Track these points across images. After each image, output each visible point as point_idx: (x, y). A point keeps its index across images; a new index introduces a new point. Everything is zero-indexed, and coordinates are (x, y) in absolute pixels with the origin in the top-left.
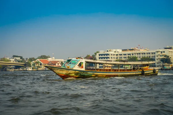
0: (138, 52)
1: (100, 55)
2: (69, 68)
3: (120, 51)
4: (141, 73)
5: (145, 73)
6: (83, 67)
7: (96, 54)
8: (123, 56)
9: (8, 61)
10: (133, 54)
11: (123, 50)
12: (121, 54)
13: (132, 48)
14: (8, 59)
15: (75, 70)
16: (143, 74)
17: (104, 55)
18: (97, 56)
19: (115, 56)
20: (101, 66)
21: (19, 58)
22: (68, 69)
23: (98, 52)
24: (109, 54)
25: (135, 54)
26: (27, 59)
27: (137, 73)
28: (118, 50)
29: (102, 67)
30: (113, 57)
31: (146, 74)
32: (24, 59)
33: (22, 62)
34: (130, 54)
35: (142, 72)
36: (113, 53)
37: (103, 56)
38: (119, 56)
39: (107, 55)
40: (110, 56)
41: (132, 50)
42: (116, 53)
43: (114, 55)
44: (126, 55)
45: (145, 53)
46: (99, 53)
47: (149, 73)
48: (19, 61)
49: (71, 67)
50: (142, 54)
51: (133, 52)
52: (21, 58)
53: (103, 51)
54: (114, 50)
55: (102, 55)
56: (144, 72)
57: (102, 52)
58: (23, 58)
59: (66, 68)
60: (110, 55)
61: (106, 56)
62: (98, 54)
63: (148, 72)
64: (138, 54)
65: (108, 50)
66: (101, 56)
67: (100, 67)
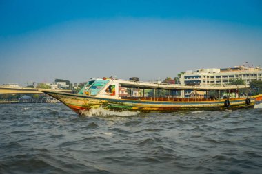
0: (245, 72)
1: (186, 77)
2: (89, 96)
3: (217, 71)
4: (223, 104)
5: (231, 104)
6: (114, 94)
7: (180, 75)
8: (222, 79)
9: (48, 87)
10: (237, 76)
11: (222, 70)
12: (218, 75)
13: (235, 67)
14: (48, 84)
15: (101, 99)
16: (227, 105)
17: (193, 77)
18: (182, 80)
19: (210, 80)
20: (188, 94)
21: (65, 83)
22: (87, 97)
23: (183, 73)
24: (200, 76)
25: (241, 75)
26: (76, 84)
27: (216, 105)
28: (214, 70)
29: (189, 96)
30: (206, 80)
31: (232, 106)
32: (72, 85)
33: (68, 88)
34: (233, 76)
35: (225, 103)
36: (206, 74)
37: (191, 79)
38: (216, 79)
39: (197, 77)
40: (202, 79)
41: (237, 69)
42: (212, 75)
43: (208, 77)
44: (226, 76)
45: (256, 75)
46: (185, 75)
47: (238, 105)
48: (64, 88)
49: (93, 93)
50: (252, 75)
51: (237, 72)
52: (68, 82)
53: (191, 71)
54: (208, 70)
55: (189, 77)
56: (229, 102)
57: (189, 73)
58: (71, 83)
59: (85, 95)
60: (202, 77)
61: (195, 79)
62: (183, 76)
63: (236, 103)
64: (244, 75)
65: (199, 70)
66: (187, 80)
67: (186, 96)
